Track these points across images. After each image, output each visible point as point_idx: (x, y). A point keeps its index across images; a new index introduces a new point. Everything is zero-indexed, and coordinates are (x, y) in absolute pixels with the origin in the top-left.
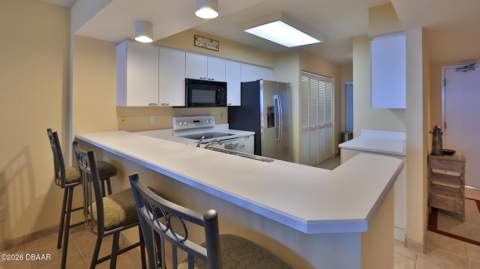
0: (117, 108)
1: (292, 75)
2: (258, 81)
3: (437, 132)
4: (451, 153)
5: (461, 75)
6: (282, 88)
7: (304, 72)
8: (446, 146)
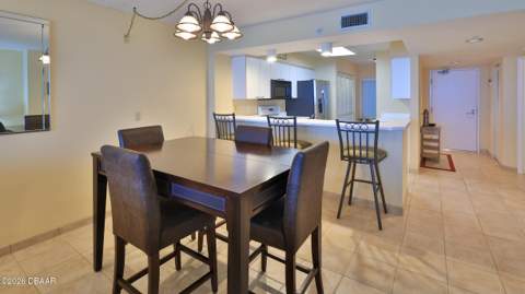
0: (234, 101)
1: (331, 76)
2: (312, 81)
3: (426, 113)
4: (433, 125)
5: (441, 76)
6: (324, 85)
7: (340, 73)
8: (431, 122)
